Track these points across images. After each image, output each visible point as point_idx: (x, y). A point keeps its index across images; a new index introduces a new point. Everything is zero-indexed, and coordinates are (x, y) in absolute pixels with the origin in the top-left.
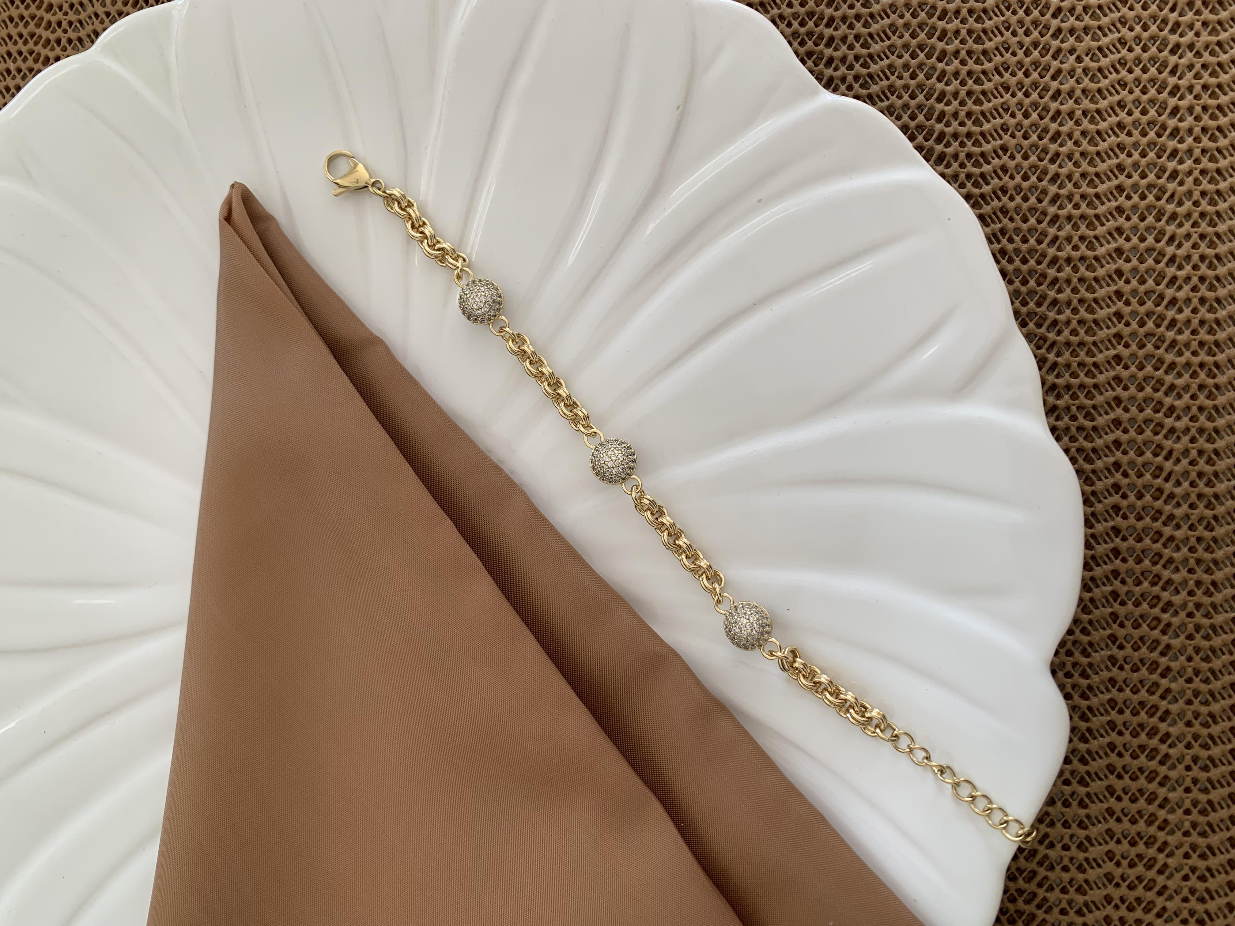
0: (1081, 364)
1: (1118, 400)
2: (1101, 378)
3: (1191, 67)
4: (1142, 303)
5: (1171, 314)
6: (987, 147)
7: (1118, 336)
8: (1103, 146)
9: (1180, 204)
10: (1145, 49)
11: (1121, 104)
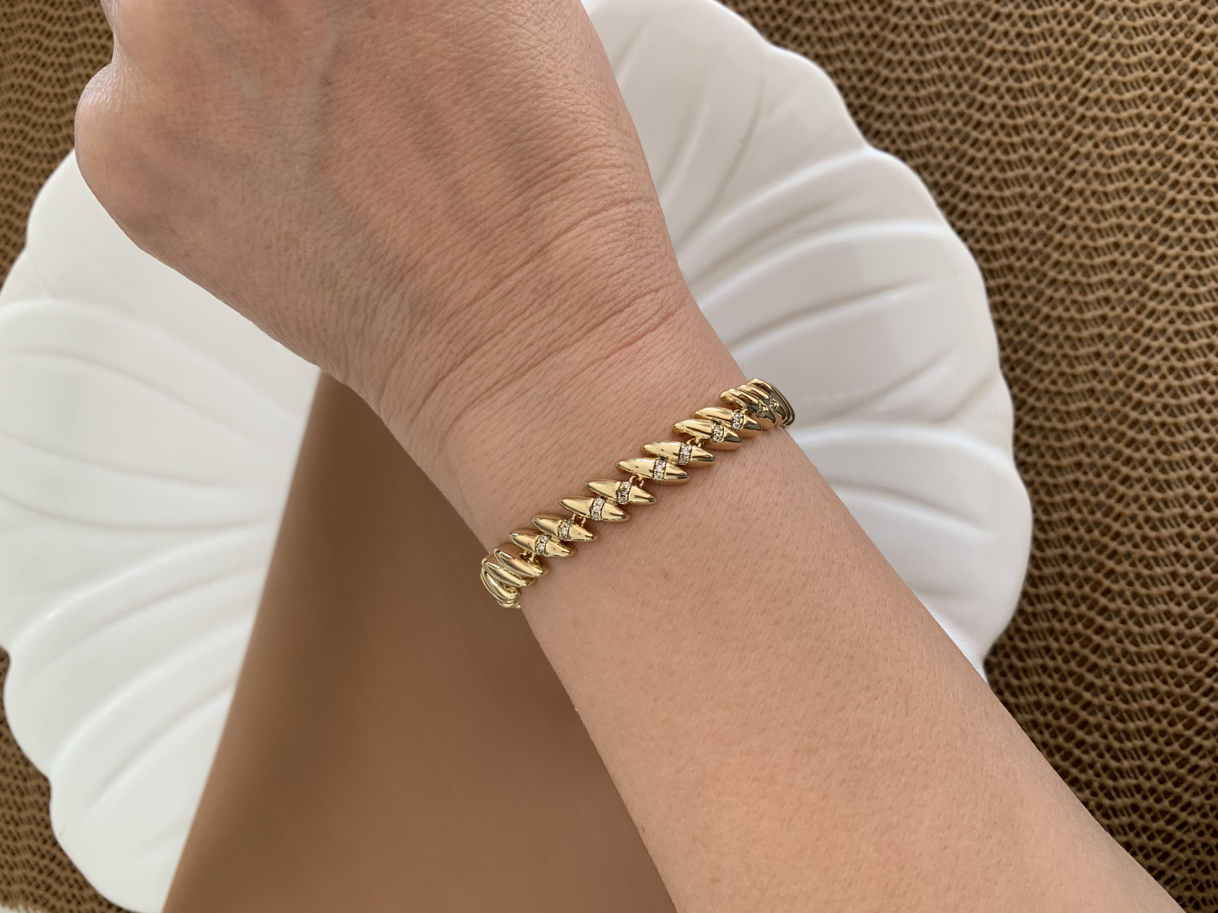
1: (1082, 446)
3: (1192, 165)
5: (1140, 378)
8: (1104, 224)
9: (1165, 283)
10: (1155, 145)
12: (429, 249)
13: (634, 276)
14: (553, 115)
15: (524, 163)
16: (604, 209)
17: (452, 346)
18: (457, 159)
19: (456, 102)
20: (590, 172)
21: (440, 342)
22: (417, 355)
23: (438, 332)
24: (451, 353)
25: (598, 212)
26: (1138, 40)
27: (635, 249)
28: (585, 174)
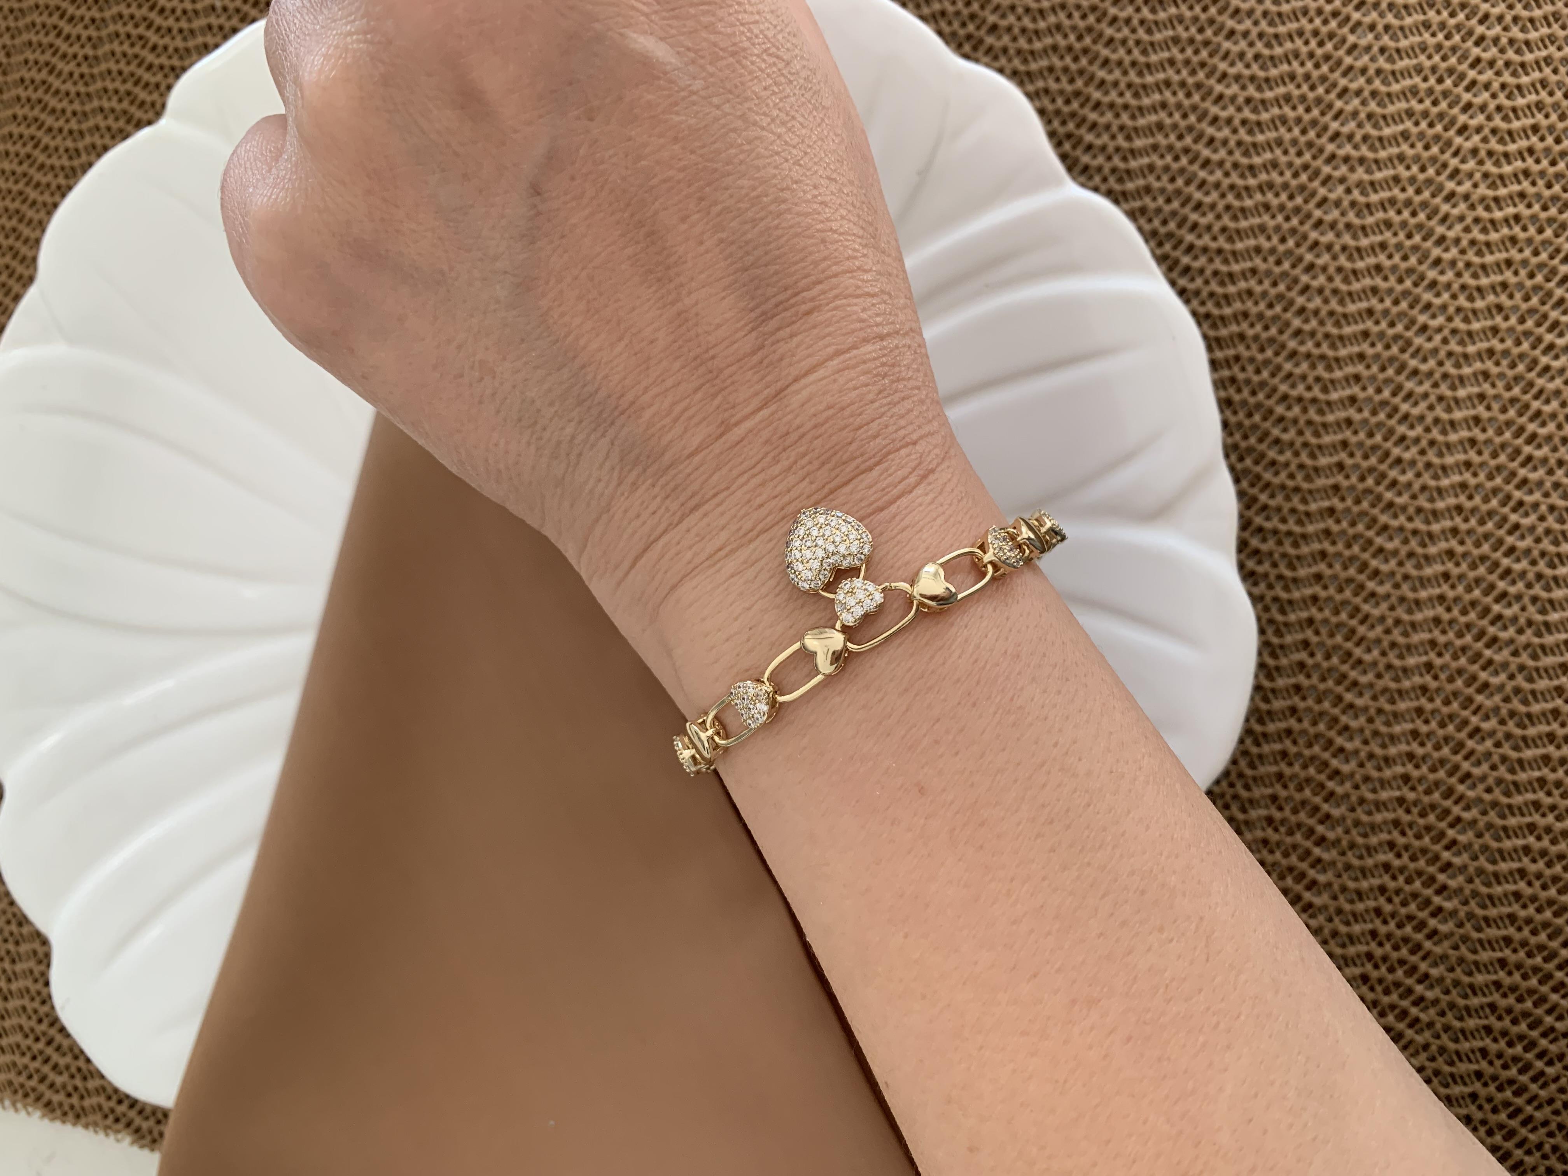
0: (1293, 511)
1: (1323, 554)
2: (1310, 528)
3: (1462, 218)
4: (1366, 457)
5: (1393, 474)
6: (1236, 268)
7: (1336, 488)
8: (1356, 286)
9: (1425, 360)
10: (1418, 192)
11: (1383, 246)
12: (646, 390)
13: (887, 427)
14: (797, 235)
15: (759, 292)
16: (855, 347)
17: (668, 502)
18: (682, 285)
19: (684, 219)
20: (838, 303)
21: (655, 497)
22: (626, 511)
23: (654, 486)
24: (667, 510)
25: (848, 350)
26: (1402, 64)
27: (889, 395)
28: (832, 305)
